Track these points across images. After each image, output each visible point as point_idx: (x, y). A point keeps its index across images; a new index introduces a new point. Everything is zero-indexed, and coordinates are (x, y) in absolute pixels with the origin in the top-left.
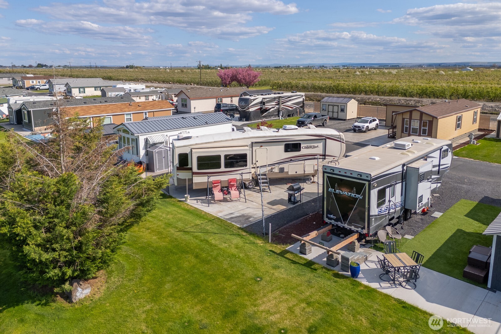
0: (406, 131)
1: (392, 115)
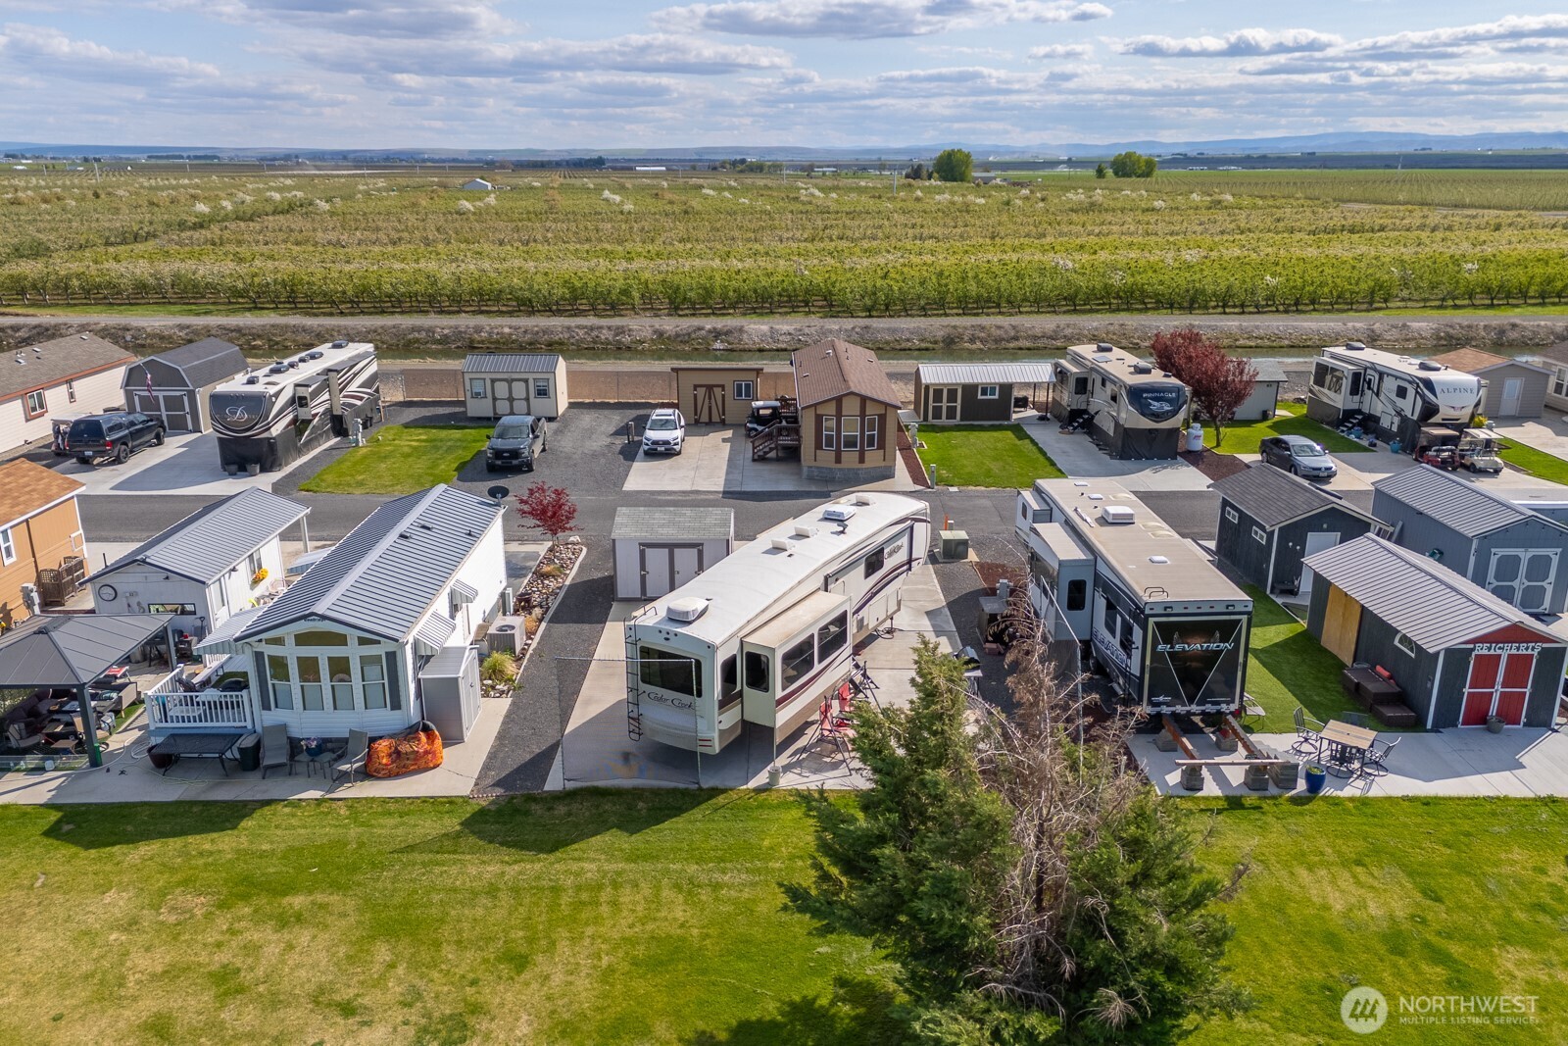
0: (829, 444)
1: (695, 395)
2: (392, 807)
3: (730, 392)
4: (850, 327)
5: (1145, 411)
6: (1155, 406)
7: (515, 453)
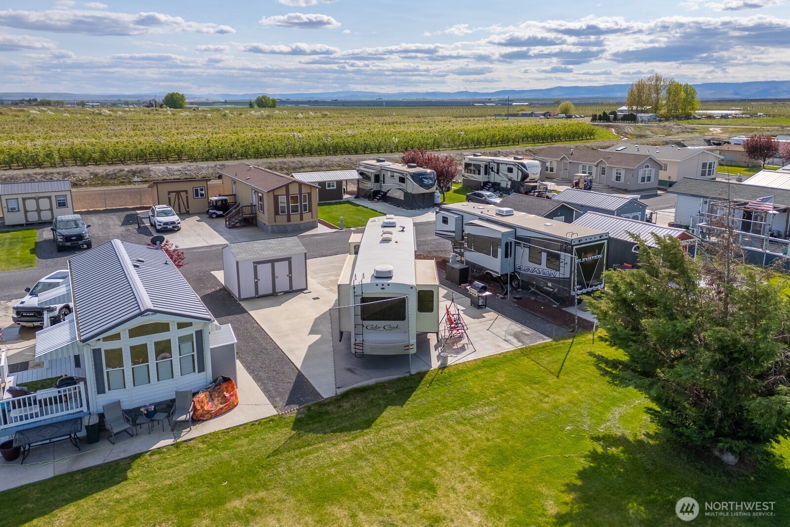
0: (283, 212)
1: (169, 198)
2: (235, 433)
3: (191, 194)
4: (213, 165)
5: (422, 185)
6: (426, 181)
7: (80, 237)
